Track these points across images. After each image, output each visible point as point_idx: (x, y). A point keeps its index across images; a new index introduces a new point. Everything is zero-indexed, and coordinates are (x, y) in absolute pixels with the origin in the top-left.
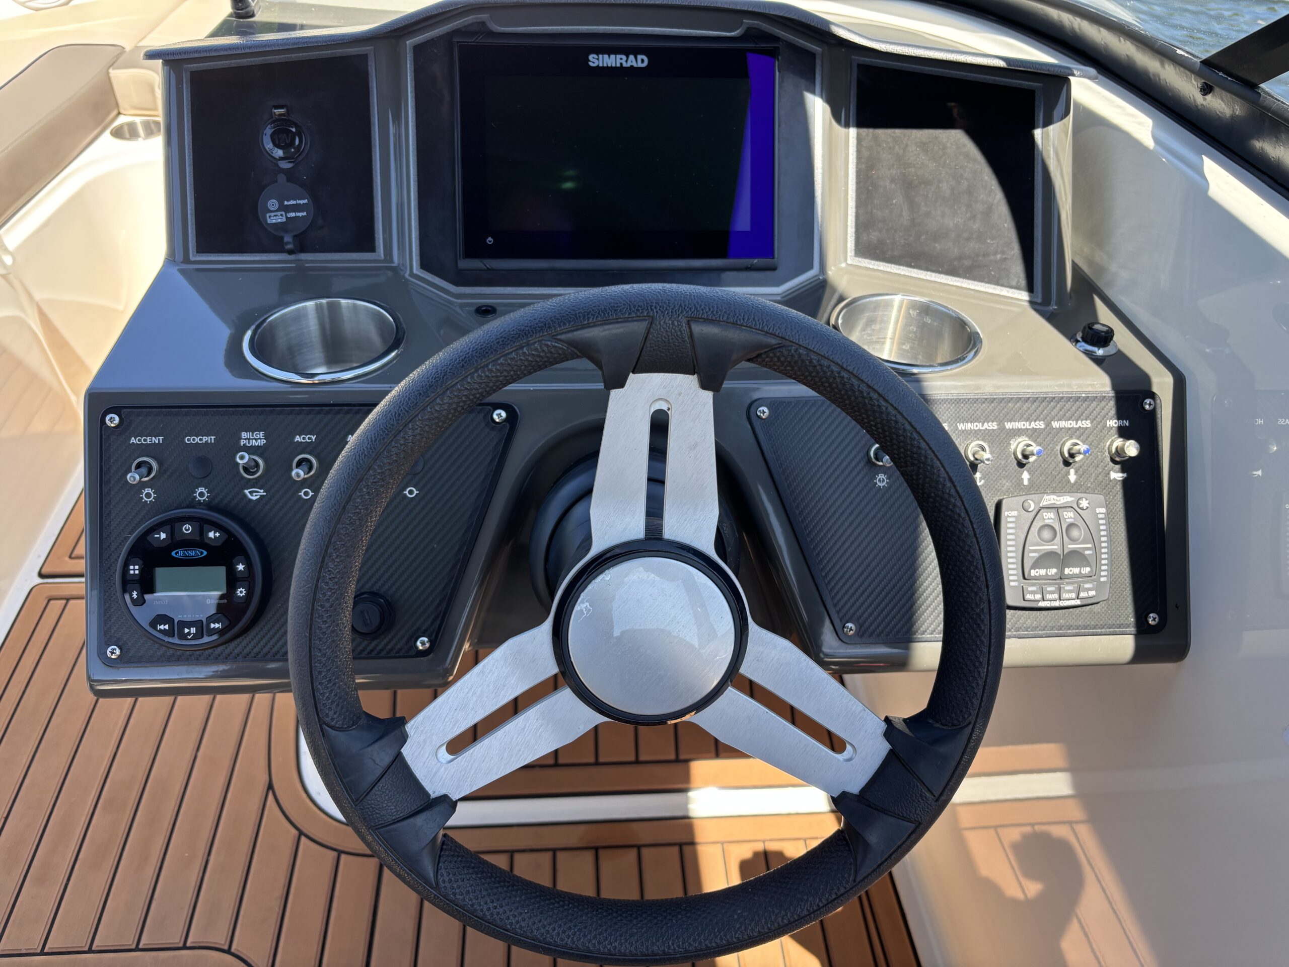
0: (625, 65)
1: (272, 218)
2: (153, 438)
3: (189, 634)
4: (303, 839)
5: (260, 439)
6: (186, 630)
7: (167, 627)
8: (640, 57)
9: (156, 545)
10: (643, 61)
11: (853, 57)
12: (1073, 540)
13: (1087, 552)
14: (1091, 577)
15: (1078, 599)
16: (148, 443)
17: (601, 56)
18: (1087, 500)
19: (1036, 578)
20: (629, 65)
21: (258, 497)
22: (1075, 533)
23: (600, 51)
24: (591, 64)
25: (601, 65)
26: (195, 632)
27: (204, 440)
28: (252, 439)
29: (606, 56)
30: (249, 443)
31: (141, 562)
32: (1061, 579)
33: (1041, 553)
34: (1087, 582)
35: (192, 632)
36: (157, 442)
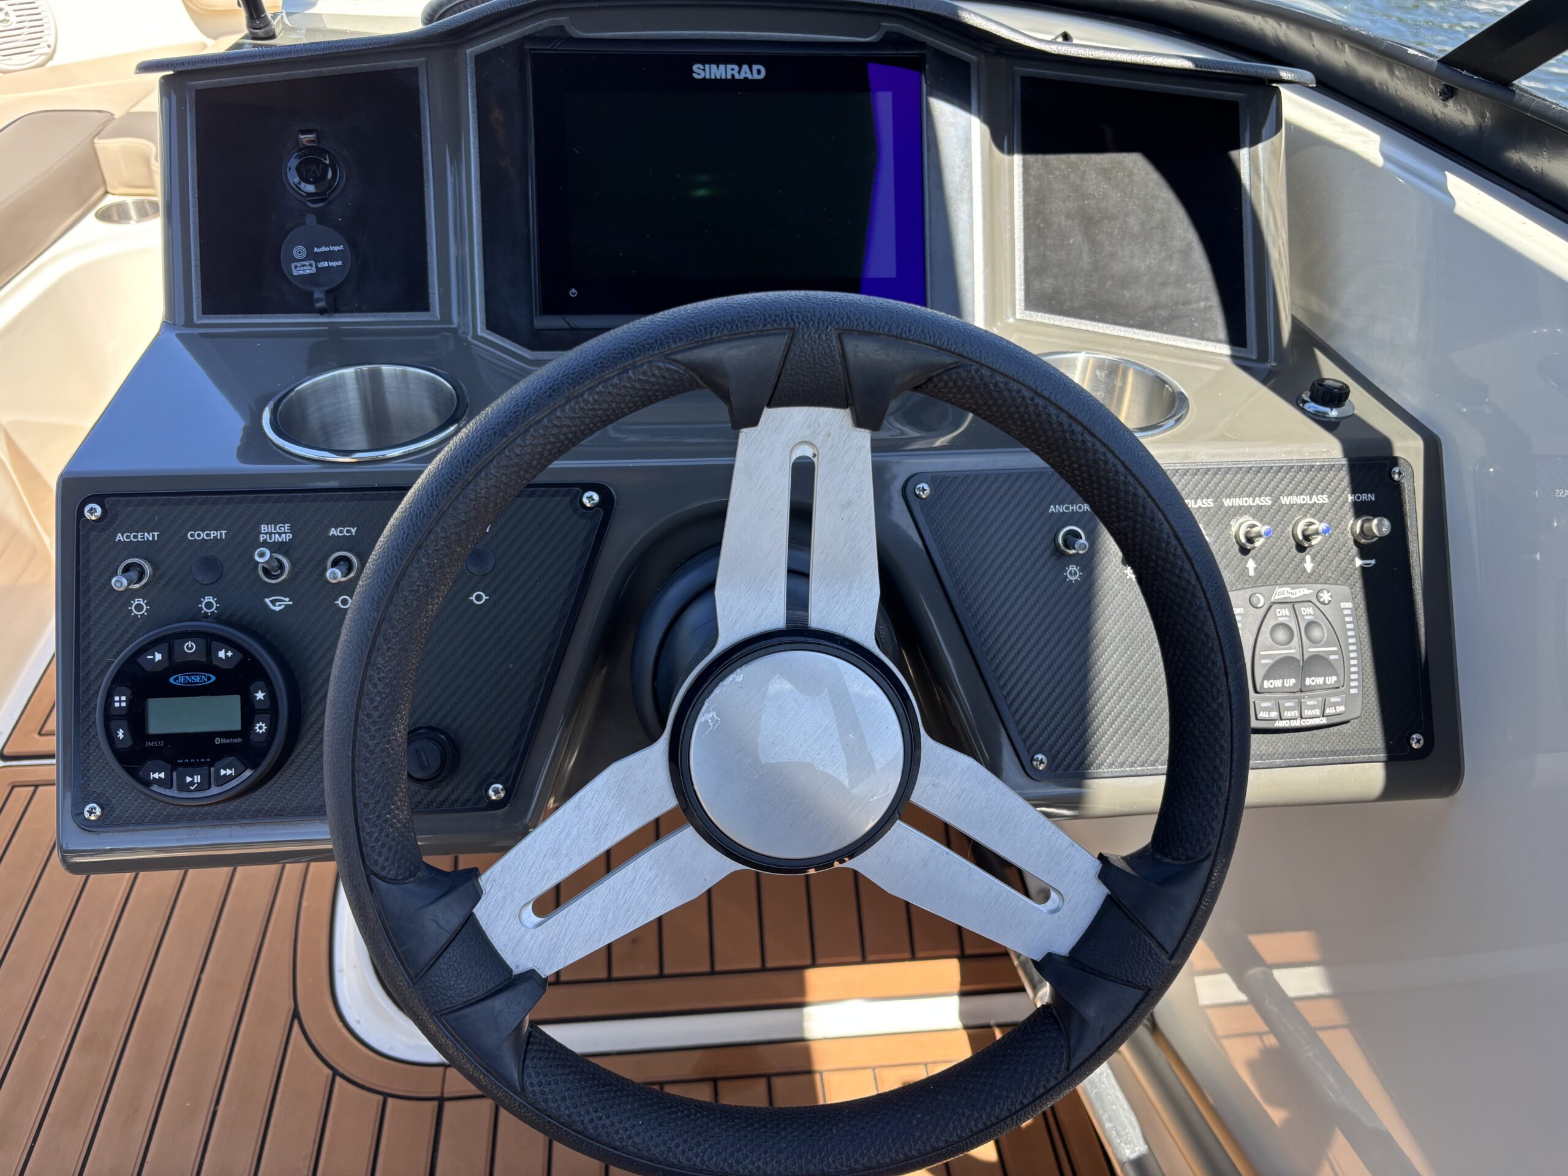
0: (737, 77)
1: (298, 269)
2: (146, 534)
3: (192, 783)
4: (338, 1079)
5: (285, 533)
6: (189, 779)
7: (162, 775)
8: (755, 67)
9: (148, 668)
10: (759, 72)
11: (1015, 68)
12: (1315, 642)
13: (1332, 657)
14: (1338, 688)
15: (1323, 716)
16: (140, 540)
17: (707, 66)
18: (1328, 592)
19: (1270, 691)
20: (742, 77)
21: (282, 607)
22: (1316, 633)
23: (706, 60)
24: (695, 76)
25: (708, 77)
26: (199, 781)
27: (212, 536)
28: (275, 533)
29: (714, 67)
30: (270, 539)
31: (129, 691)
32: (1301, 691)
33: (1276, 659)
34: (1334, 695)
35: (196, 781)
36: (151, 539)
